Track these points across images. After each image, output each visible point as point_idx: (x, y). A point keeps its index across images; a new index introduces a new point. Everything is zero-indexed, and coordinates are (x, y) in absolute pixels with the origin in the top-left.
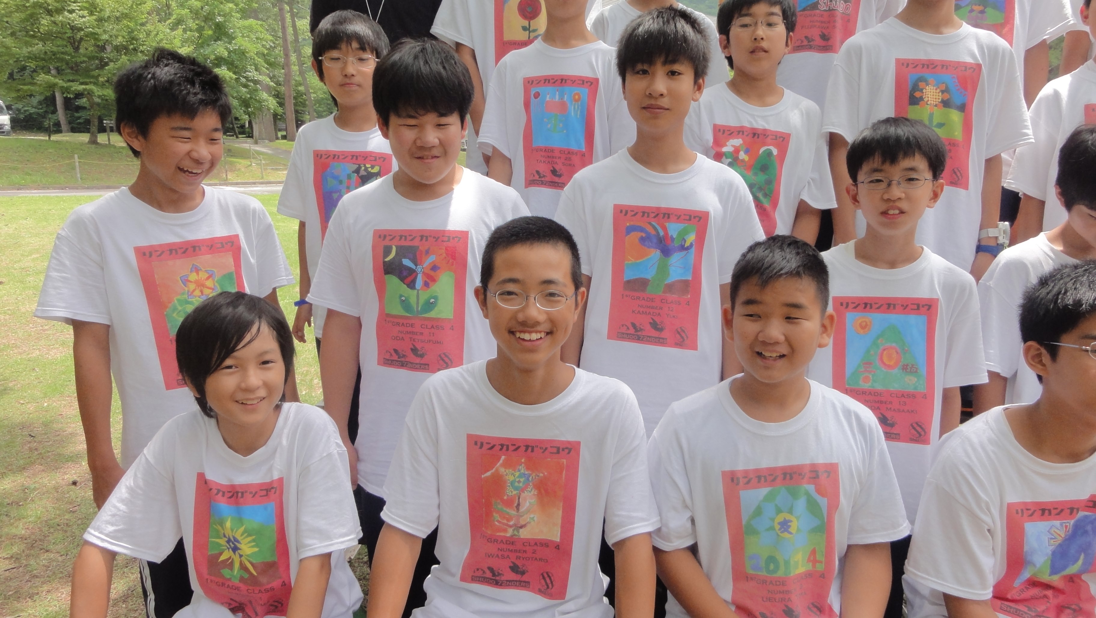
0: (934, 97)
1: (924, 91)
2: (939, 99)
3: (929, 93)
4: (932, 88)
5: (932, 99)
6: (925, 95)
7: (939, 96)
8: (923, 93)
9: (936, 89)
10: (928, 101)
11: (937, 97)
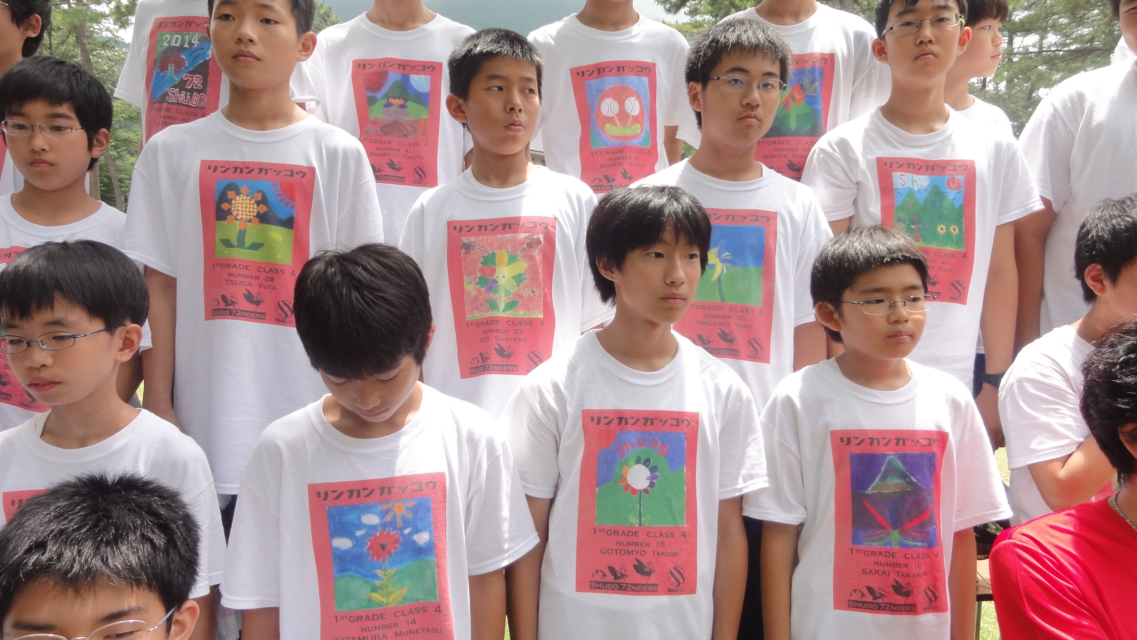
0: (248, 210)
1: (233, 202)
2: (254, 212)
3: (240, 205)
4: (245, 198)
5: (244, 213)
6: (235, 207)
7: (254, 208)
8: (231, 204)
9: (250, 200)
10: (238, 215)
11: (252, 210)
